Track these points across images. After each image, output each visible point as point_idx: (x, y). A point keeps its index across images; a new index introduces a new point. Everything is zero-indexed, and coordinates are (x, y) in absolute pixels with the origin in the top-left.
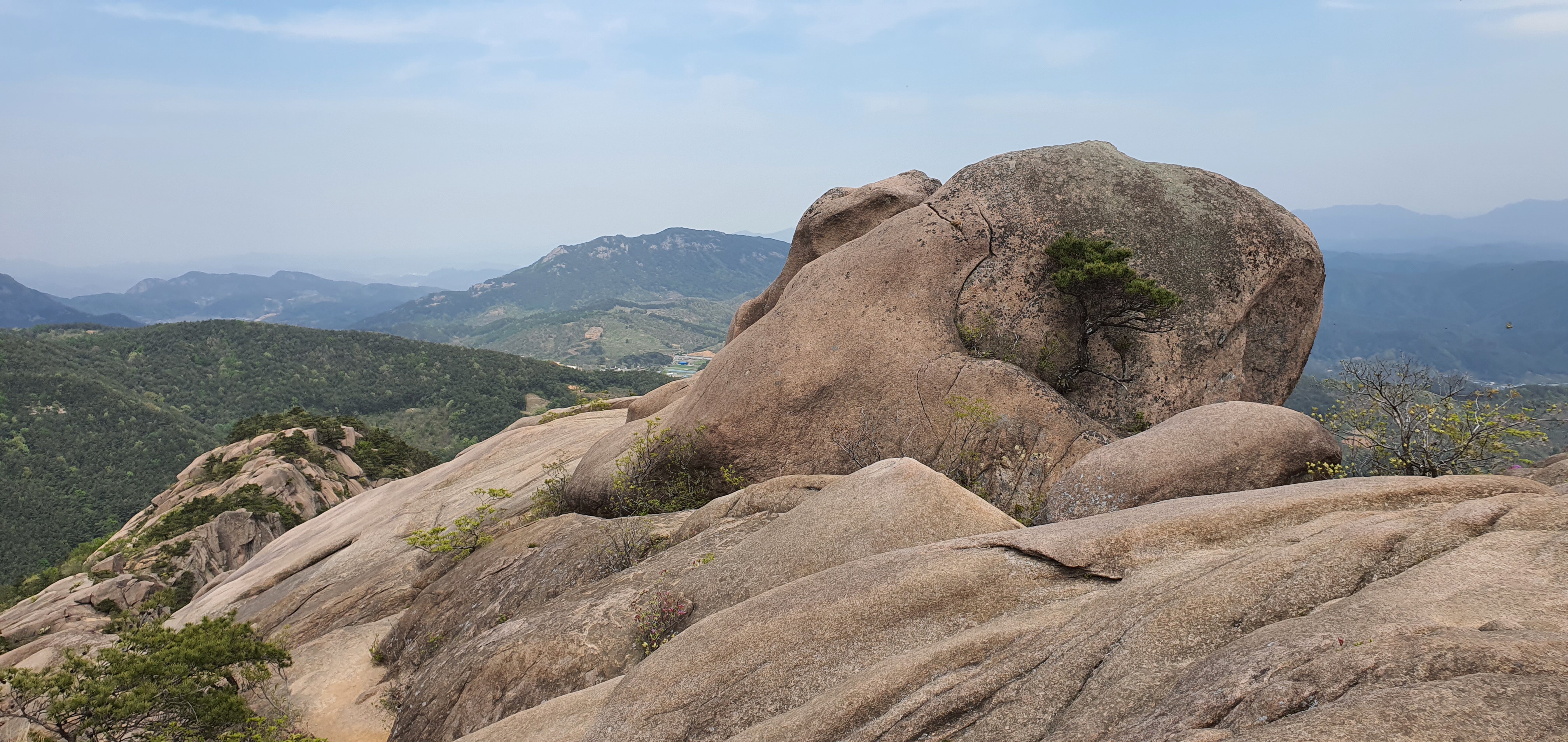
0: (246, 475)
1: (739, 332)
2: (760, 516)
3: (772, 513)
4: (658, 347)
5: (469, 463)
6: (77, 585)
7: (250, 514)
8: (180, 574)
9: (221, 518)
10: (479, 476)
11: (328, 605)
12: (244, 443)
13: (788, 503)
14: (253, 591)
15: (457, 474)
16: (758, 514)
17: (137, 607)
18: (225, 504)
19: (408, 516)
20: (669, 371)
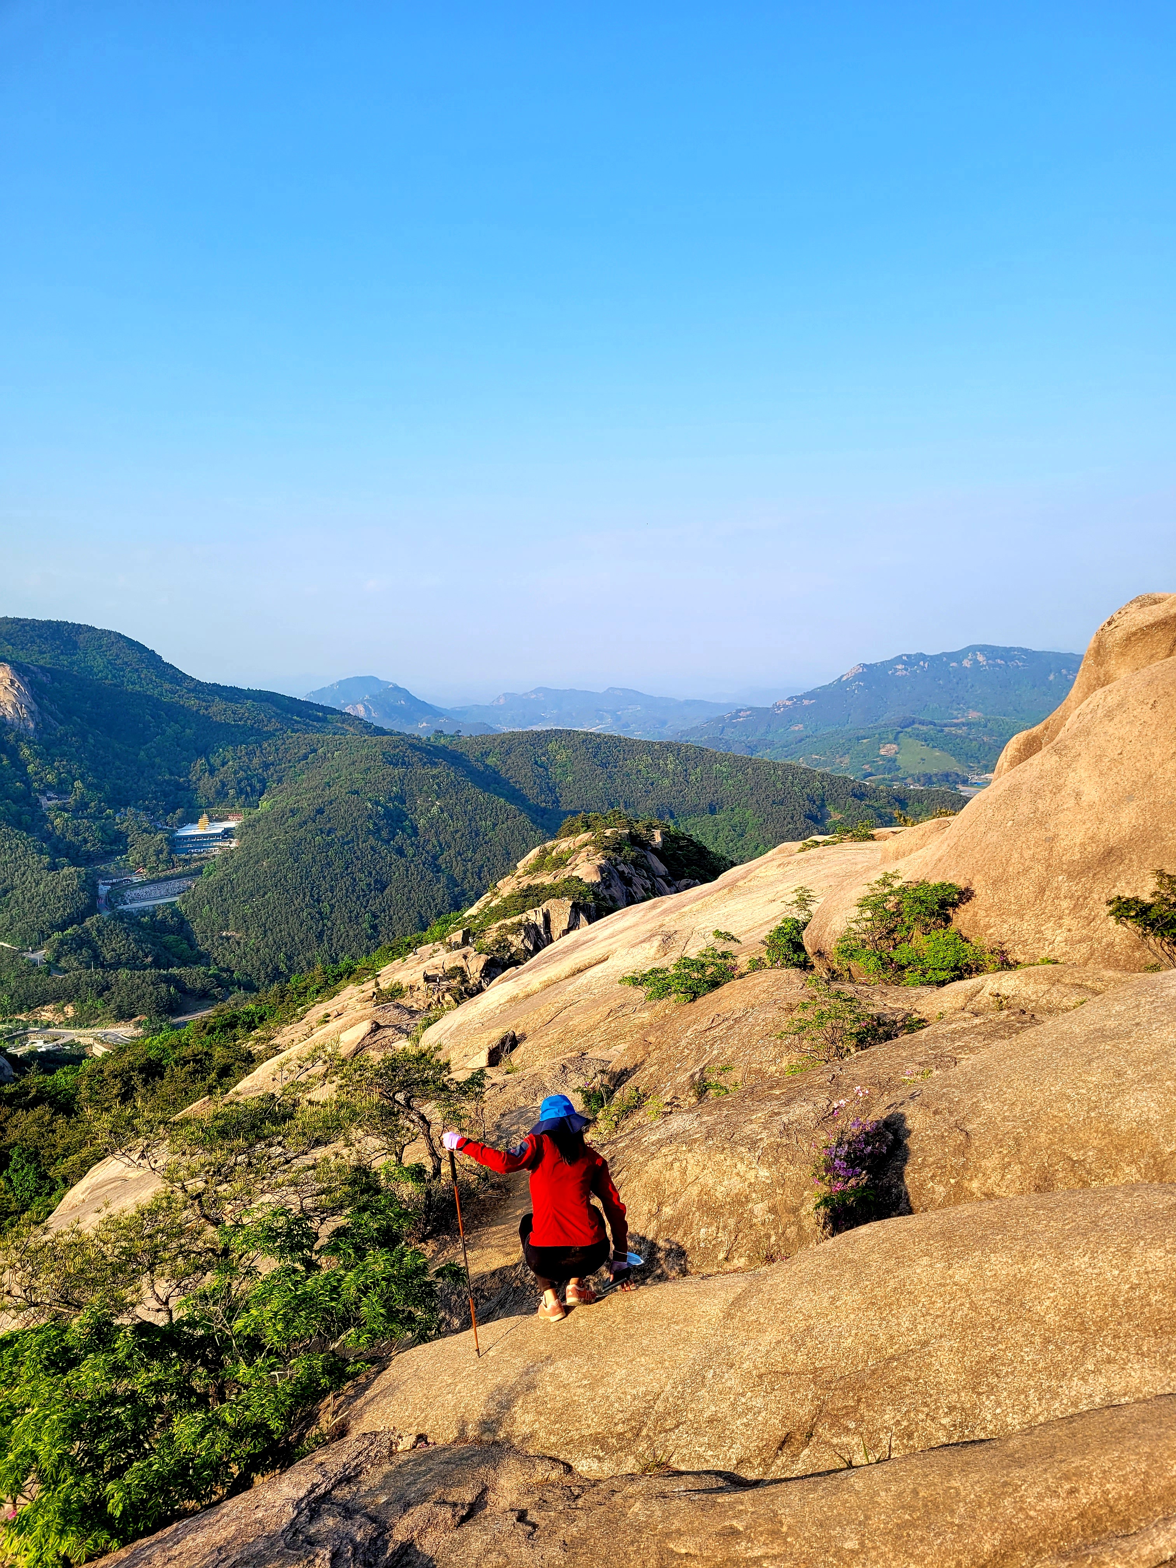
0: (569, 868)
1: (1008, 770)
2: (1008, 1016)
3: (1024, 1013)
4: (954, 766)
5: (724, 888)
6: (435, 951)
7: (571, 903)
8: (513, 949)
9: (549, 904)
10: (732, 902)
11: (576, 1021)
12: (570, 839)
13: (1049, 1002)
14: (521, 995)
15: (713, 898)
16: (1006, 1012)
17: (478, 975)
18: (553, 892)
19: (659, 938)
20: (965, 791)
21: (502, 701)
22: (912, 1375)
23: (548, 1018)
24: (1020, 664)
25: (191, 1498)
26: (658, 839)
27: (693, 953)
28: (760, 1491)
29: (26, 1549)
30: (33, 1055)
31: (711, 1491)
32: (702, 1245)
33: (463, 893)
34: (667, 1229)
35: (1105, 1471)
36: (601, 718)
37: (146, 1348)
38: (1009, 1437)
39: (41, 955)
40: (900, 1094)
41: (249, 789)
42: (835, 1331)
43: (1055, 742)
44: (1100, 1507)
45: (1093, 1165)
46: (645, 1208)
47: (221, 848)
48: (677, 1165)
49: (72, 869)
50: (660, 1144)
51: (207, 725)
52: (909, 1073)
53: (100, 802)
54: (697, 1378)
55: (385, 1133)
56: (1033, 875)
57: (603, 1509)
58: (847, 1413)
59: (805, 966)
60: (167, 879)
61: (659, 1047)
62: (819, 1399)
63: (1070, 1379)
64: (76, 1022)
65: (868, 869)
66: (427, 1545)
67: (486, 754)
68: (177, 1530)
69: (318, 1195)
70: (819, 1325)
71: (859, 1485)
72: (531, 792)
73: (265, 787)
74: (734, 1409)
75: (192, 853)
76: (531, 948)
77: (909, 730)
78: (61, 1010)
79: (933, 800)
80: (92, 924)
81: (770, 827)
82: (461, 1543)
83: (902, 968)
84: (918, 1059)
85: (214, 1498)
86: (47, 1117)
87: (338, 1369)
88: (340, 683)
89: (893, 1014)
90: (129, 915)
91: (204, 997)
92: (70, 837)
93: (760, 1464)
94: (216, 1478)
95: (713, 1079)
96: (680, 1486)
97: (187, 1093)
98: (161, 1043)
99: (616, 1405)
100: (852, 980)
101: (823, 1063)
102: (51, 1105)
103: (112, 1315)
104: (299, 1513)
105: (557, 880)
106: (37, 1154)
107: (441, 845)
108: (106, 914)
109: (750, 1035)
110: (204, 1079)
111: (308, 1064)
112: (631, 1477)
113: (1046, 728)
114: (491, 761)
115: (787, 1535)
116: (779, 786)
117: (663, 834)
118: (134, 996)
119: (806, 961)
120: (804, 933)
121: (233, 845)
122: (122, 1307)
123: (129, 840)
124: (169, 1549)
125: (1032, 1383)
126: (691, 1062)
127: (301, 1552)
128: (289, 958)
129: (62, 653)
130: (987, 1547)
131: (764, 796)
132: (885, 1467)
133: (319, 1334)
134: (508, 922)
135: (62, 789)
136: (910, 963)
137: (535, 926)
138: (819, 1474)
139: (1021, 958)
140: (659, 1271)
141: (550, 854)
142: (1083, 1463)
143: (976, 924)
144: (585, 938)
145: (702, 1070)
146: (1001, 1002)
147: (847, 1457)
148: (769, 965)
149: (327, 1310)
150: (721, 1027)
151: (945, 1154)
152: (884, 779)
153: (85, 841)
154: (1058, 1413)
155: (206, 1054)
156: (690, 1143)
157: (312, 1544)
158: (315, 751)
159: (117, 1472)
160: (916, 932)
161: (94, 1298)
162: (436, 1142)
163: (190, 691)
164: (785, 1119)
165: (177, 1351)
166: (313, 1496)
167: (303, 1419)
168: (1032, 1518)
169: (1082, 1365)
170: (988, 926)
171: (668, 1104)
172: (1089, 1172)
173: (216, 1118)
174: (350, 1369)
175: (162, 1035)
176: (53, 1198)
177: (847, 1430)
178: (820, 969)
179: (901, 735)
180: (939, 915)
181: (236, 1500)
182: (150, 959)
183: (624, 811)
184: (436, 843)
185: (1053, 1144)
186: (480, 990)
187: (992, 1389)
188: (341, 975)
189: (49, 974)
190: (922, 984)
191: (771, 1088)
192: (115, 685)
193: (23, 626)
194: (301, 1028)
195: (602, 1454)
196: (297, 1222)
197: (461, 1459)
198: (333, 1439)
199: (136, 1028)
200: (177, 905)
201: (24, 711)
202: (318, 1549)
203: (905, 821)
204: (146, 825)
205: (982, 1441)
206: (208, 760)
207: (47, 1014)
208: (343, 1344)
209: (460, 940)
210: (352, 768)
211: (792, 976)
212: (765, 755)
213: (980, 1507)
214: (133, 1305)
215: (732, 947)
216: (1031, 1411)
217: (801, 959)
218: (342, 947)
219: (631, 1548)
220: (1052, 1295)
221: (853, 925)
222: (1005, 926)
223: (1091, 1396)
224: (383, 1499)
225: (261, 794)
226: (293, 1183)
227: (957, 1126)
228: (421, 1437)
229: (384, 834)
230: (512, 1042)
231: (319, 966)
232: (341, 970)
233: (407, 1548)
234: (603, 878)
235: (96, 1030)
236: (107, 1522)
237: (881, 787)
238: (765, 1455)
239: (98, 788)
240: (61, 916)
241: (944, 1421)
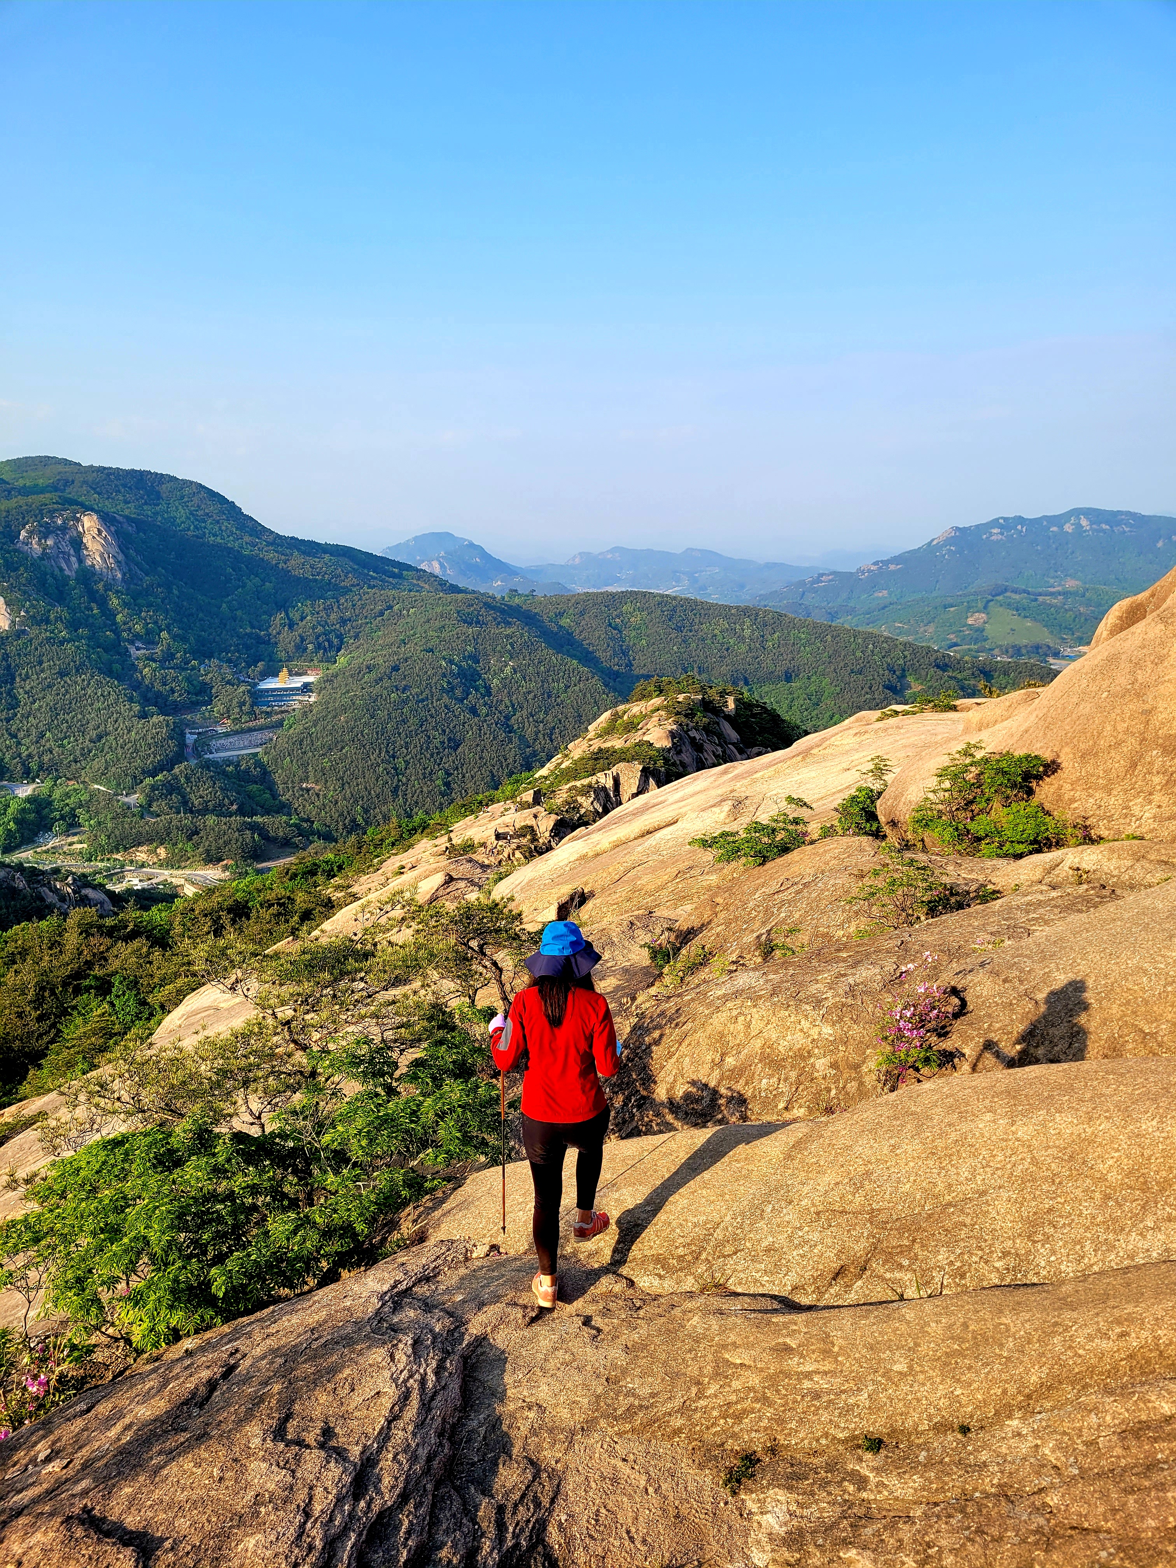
0: (641, 732)
1: (1107, 639)
2: (1087, 890)
3: (1104, 887)
4: (1045, 637)
5: (798, 755)
6: (506, 810)
7: (641, 767)
8: (583, 811)
9: (618, 768)
10: (805, 770)
11: (643, 881)
12: (642, 703)
13: (1131, 878)
14: (591, 854)
15: (786, 765)
16: (1085, 886)
17: (547, 834)
18: (623, 756)
19: (730, 803)
20: (1054, 663)
21: (577, 561)
22: (968, 1221)
23: (617, 877)
24: (1127, 529)
25: (284, 1286)
26: (731, 705)
27: (764, 818)
28: (814, 1314)
29: (141, 1320)
30: (130, 892)
31: (766, 1311)
32: (763, 1094)
33: (535, 754)
34: (730, 1078)
35: (1158, 1319)
36: (678, 580)
37: (243, 1154)
38: (1063, 1282)
39: (135, 799)
40: (969, 962)
41: (326, 644)
42: (894, 1176)
43: (1161, 609)
44: (1150, 1350)
45: (1165, 1038)
46: (709, 1057)
47: (300, 702)
48: (741, 1019)
49: (161, 718)
50: (726, 998)
51: (286, 578)
52: (981, 942)
53: (185, 653)
54: (756, 1212)
55: (459, 977)
56: (1125, 749)
57: (663, 1320)
58: (901, 1252)
59: (878, 835)
60: (250, 730)
61: (726, 908)
62: (874, 1237)
63: (1129, 1234)
64: (168, 864)
65: (949, 740)
66: (500, 1340)
67: (561, 614)
68: (273, 1311)
69: (398, 1028)
70: (878, 1170)
71: (910, 1315)
72: (604, 655)
73: (342, 642)
74: (791, 1241)
75: (273, 706)
76: (600, 810)
77: (1000, 598)
78: (154, 852)
79: (1020, 673)
80: (181, 771)
81: (847, 696)
82: (531, 1340)
83: (979, 839)
84: (990, 929)
85: (306, 1288)
86: (145, 950)
87: (418, 1183)
88: (416, 538)
89: (966, 884)
90: (215, 764)
91: (286, 845)
92: (158, 687)
93: (814, 1292)
94: (308, 1269)
95: (780, 941)
96: (737, 1305)
97: (271, 934)
98: (247, 886)
99: (678, 1230)
100: (925, 850)
101: (892, 929)
102: (148, 938)
103: (212, 1123)
104: (383, 1305)
105: (628, 744)
106: (137, 983)
107: (513, 705)
108: (193, 762)
109: (819, 899)
110: (287, 921)
111: (388, 907)
112: (690, 1295)
113: (1153, 595)
114: (565, 622)
115: (838, 1354)
116: (859, 654)
117: (737, 700)
118: (221, 841)
119: (878, 830)
120: (878, 803)
121: (312, 699)
122: (219, 1117)
123: (213, 691)
124: (268, 1327)
125: (1089, 1235)
126: (757, 924)
127: (386, 1337)
128: (366, 811)
129: (146, 503)
130: (1034, 1378)
131: (842, 664)
132: (937, 1302)
133: (399, 1153)
134: (578, 784)
135: (149, 639)
136: (987, 835)
137: (604, 789)
138: (871, 1304)
139: (1104, 833)
140: (720, 1116)
141: (621, 717)
142: (1135, 1310)
143: (1060, 798)
144: (655, 801)
145: (769, 932)
146: (1080, 875)
147: (899, 1290)
148: (841, 833)
149: (407, 1131)
150: (789, 891)
151: (1012, 1020)
152: (970, 650)
153: (173, 691)
154: (1113, 1264)
155: (289, 898)
156: (755, 998)
157: (395, 1331)
158: (390, 607)
159: (220, 1259)
160: (996, 804)
161: (196, 1108)
162: (508, 988)
163: (269, 544)
164: (851, 980)
165: (270, 1160)
166: (395, 1290)
167: (385, 1225)
168: (1080, 1356)
169: (1141, 1222)
170: (1073, 800)
171: (733, 962)
172: (1160, 1045)
173: (304, 953)
174: (428, 1185)
175: (248, 879)
176: (152, 1022)
177: (901, 1267)
178: (893, 839)
179: (991, 604)
180: (1021, 787)
181: (326, 1290)
182: (235, 807)
183: (697, 677)
184: (509, 704)
185: (1125, 1016)
186: (549, 849)
187: (1047, 1239)
188: (415, 829)
189: (142, 817)
190: (998, 856)
191: (839, 950)
192: (197, 537)
193: (109, 475)
194: (377, 878)
195: (662, 1273)
196: (379, 1050)
197: (531, 1268)
198: (413, 1244)
199: (223, 871)
200: (260, 756)
201: (111, 560)
202: (401, 1336)
203: (991, 692)
204: (230, 677)
205: (1034, 1284)
206: (287, 614)
207: (141, 855)
208: (422, 1163)
209: (530, 799)
210: (427, 626)
211: (864, 844)
212: (846, 622)
213: (1029, 1343)
214: (231, 1116)
215: (804, 813)
216: (1086, 1260)
217: (874, 829)
218: (417, 803)
219: (689, 1355)
220: (1116, 1155)
221: (931, 796)
222: (1091, 800)
223: (1148, 1250)
224: (459, 1298)
225: (339, 650)
226: (375, 1016)
227: (1026, 995)
228: (494, 1247)
229: (458, 692)
230: (582, 898)
231: (394, 820)
232: (416, 824)
233: (481, 1341)
234: (674, 744)
235: (187, 872)
236: (211, 1301)
237: (966, 658)
238: (819, 1283)
239: (184, 639)
240: (152, 762)
241: (998, 1264)
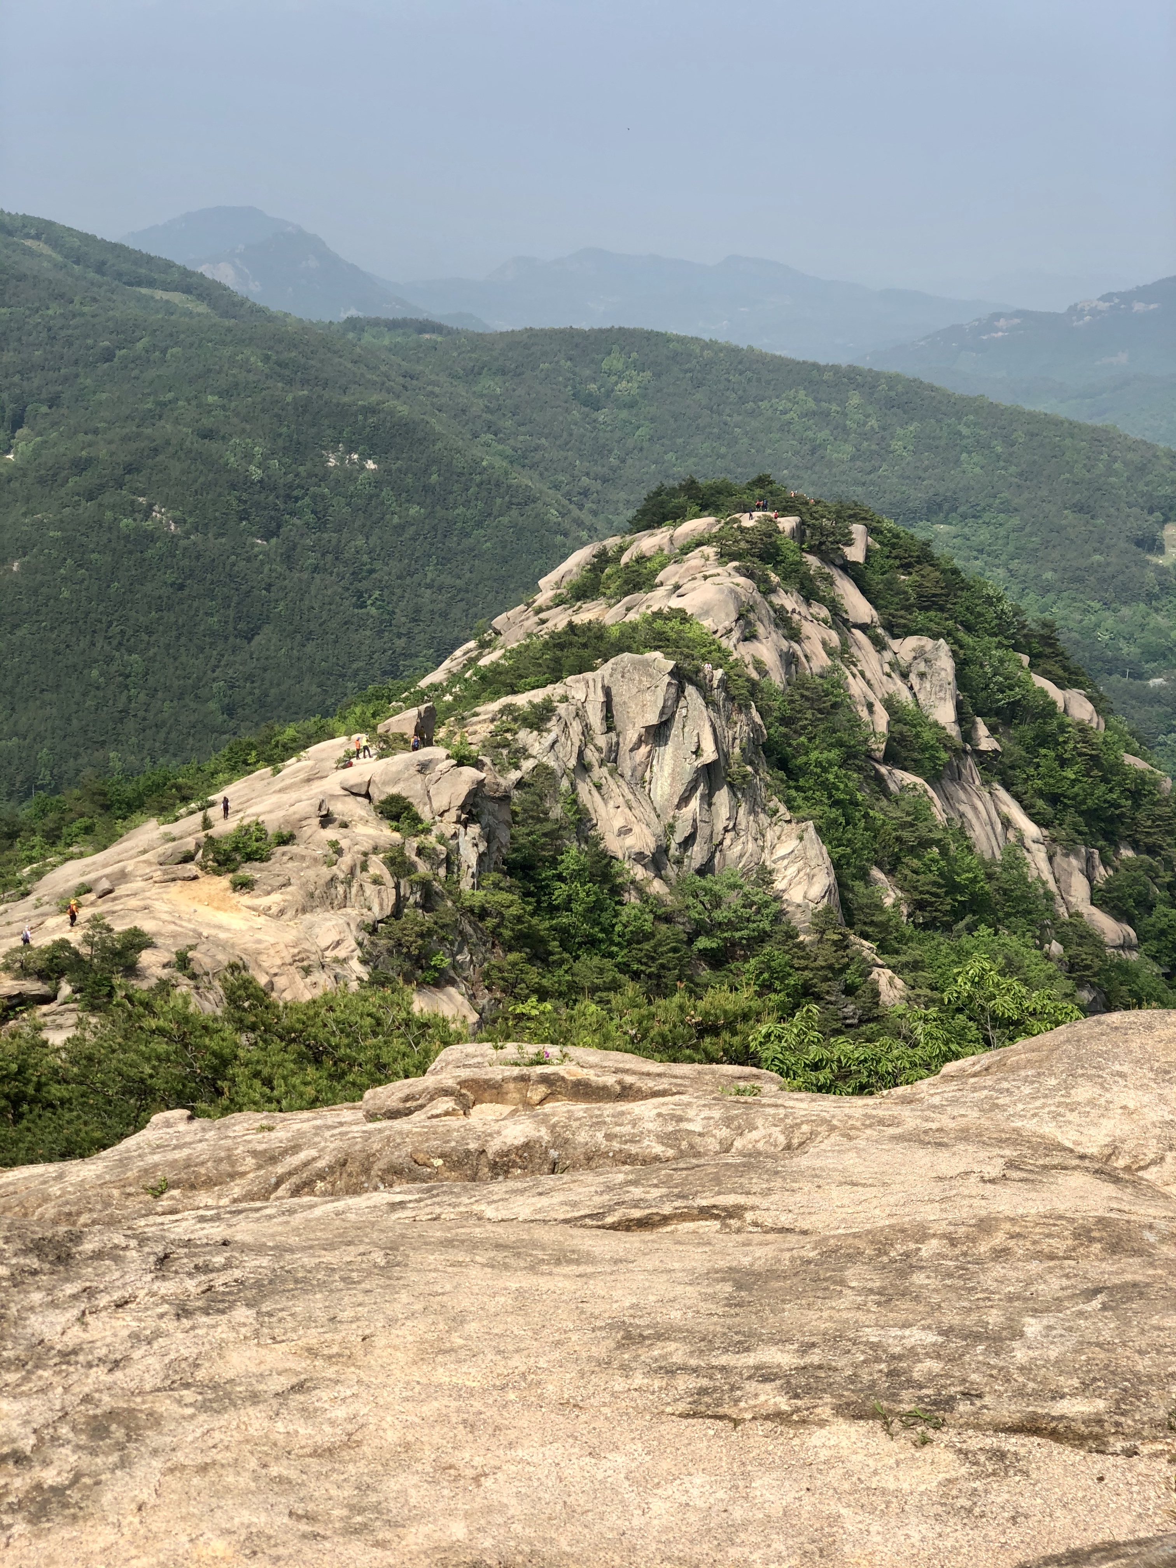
0: (661, 592)
7: (669, 666)
9: (617, 666)
12: (663, 531)
26: (857, 545)
117: (868, 534)
137: (582, 714)
234: (738, 618)
